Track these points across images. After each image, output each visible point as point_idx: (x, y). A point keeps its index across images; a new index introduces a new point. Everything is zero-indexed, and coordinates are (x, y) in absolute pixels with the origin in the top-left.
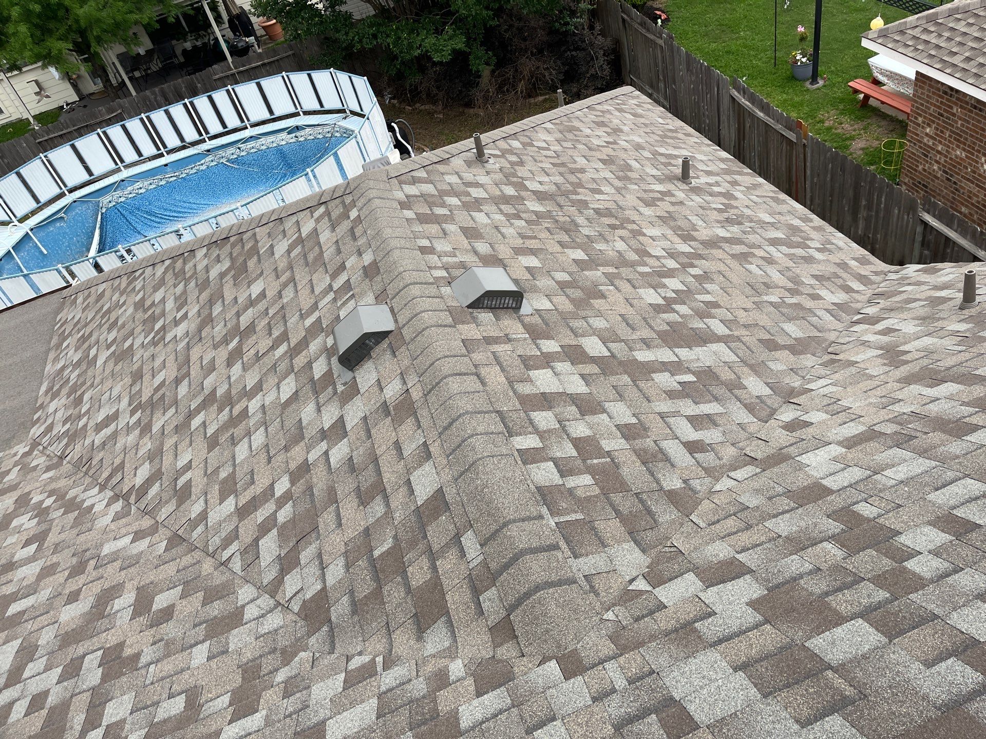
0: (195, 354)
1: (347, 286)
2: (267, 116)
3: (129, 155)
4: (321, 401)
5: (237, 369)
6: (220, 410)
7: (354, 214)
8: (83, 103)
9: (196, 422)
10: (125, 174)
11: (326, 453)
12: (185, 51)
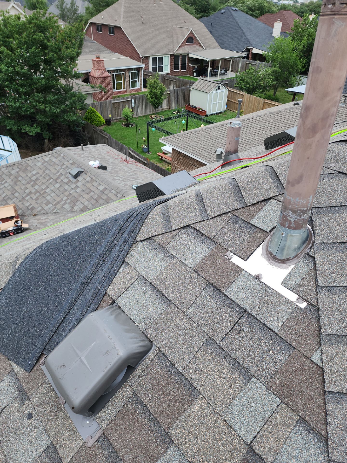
0: (17, 188)
1: (67, 167)
4: (69, 184)
5: (37, 187)
6: (35, 194)
7: (62, 155)
9: (27, 198)
11: (75, 191)
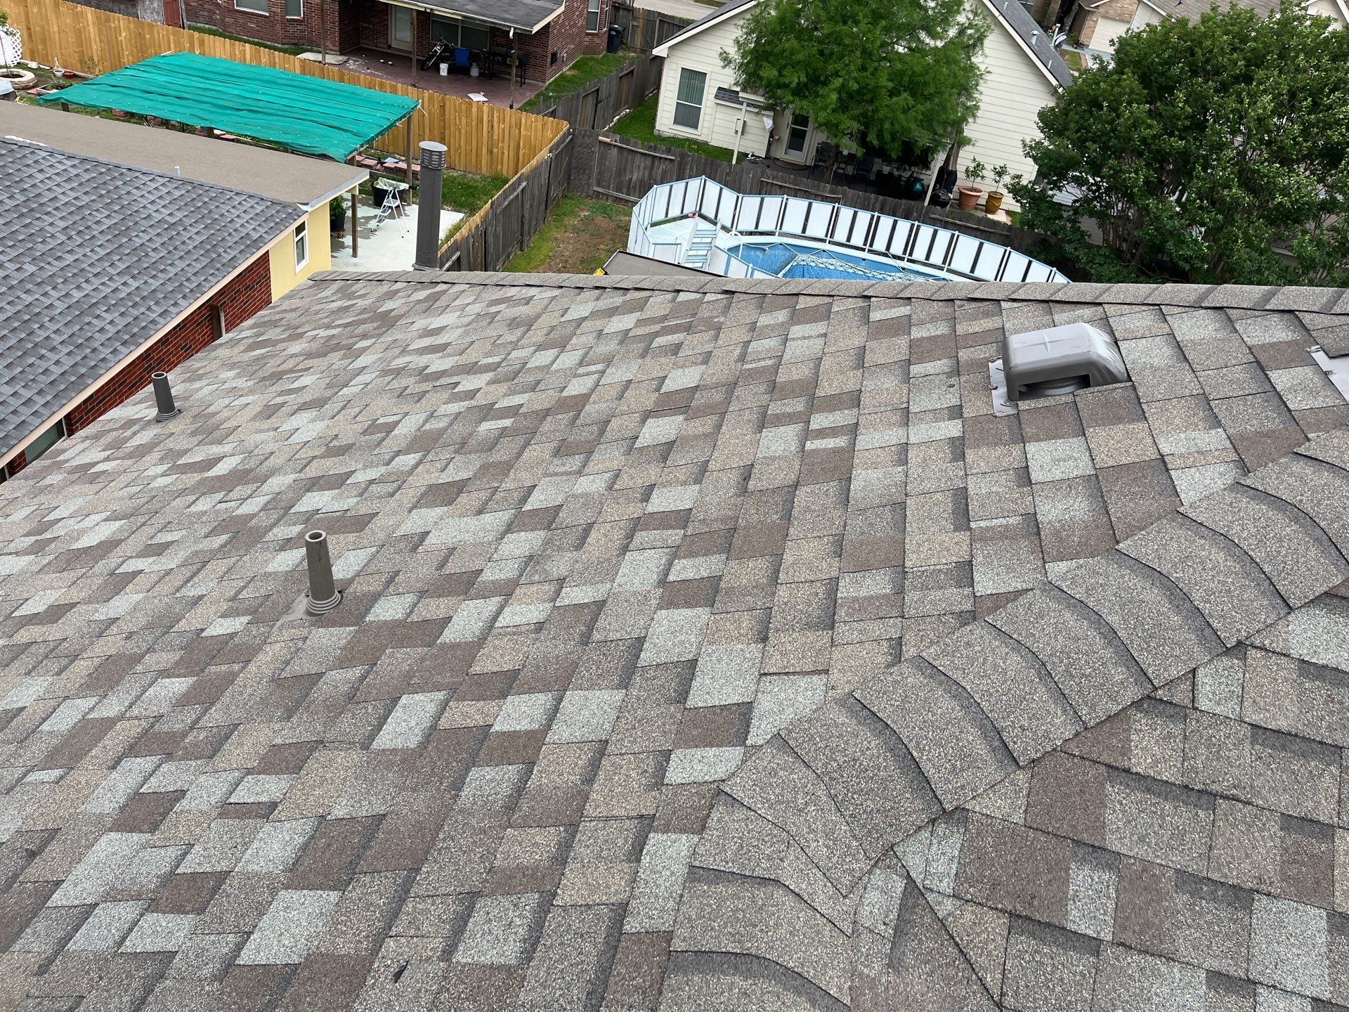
2: (967, 271)
3: (841, 236)
8: (767, 162)
10: (826, 246)
12: (880, 172)
